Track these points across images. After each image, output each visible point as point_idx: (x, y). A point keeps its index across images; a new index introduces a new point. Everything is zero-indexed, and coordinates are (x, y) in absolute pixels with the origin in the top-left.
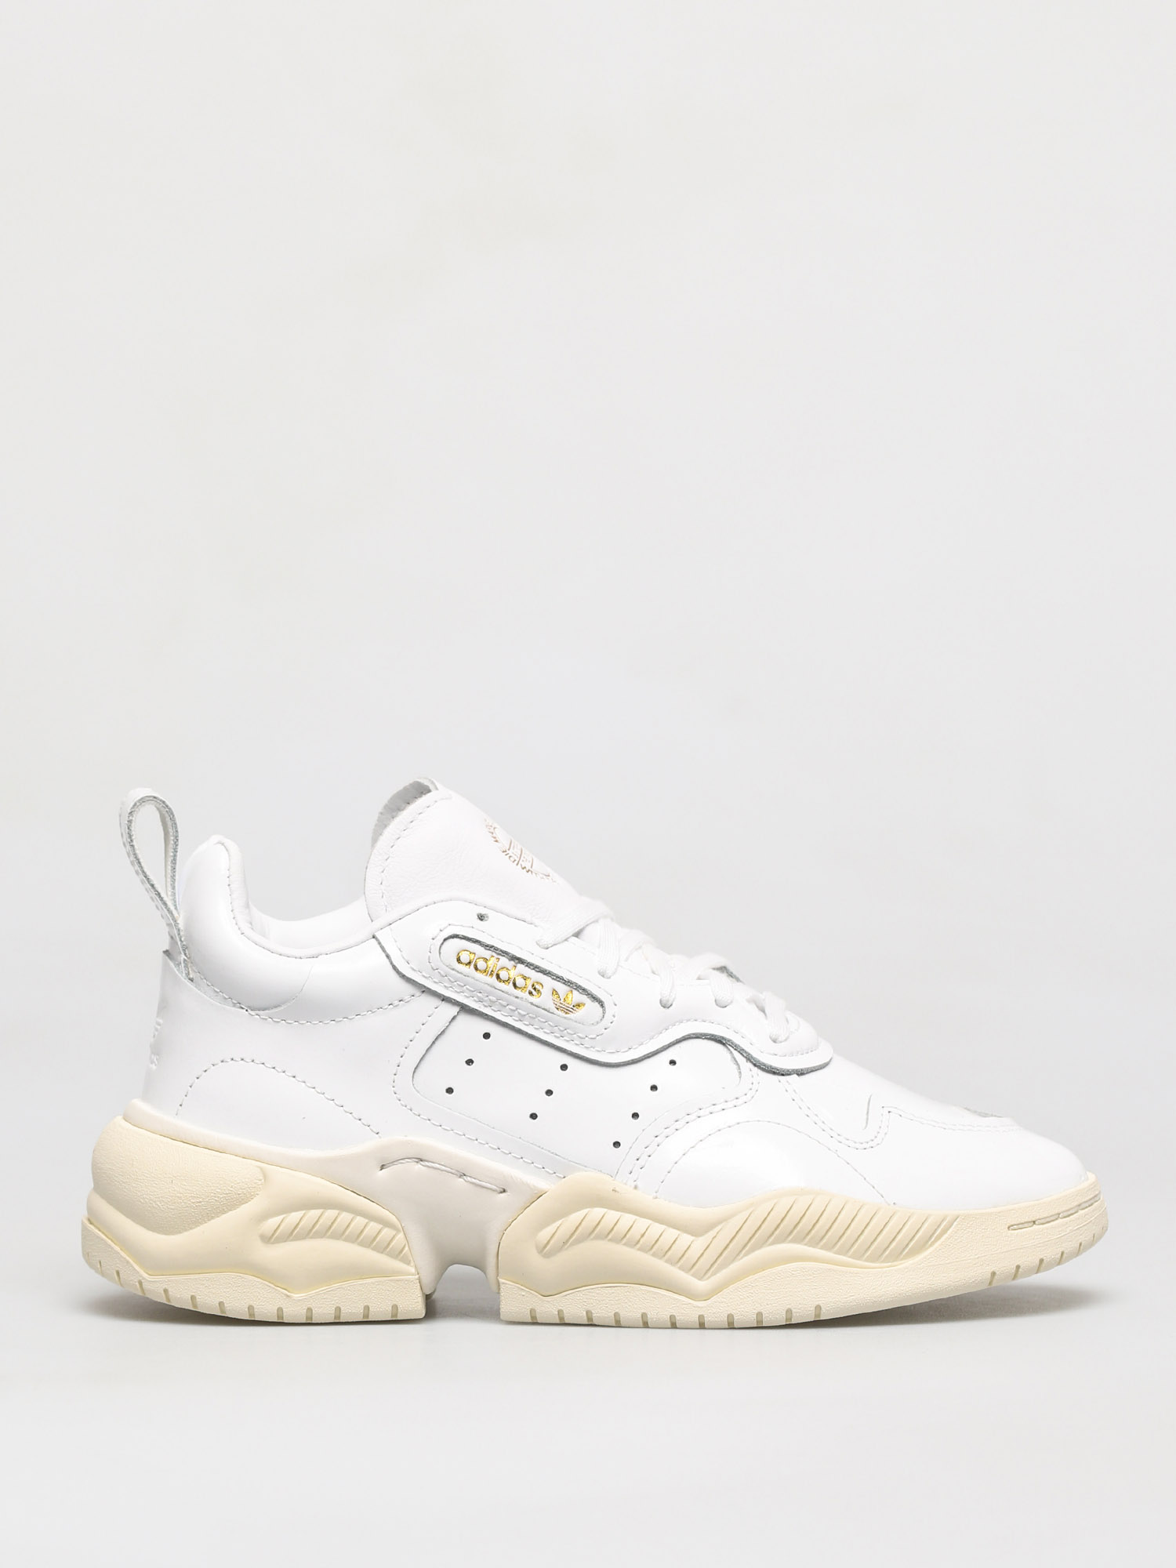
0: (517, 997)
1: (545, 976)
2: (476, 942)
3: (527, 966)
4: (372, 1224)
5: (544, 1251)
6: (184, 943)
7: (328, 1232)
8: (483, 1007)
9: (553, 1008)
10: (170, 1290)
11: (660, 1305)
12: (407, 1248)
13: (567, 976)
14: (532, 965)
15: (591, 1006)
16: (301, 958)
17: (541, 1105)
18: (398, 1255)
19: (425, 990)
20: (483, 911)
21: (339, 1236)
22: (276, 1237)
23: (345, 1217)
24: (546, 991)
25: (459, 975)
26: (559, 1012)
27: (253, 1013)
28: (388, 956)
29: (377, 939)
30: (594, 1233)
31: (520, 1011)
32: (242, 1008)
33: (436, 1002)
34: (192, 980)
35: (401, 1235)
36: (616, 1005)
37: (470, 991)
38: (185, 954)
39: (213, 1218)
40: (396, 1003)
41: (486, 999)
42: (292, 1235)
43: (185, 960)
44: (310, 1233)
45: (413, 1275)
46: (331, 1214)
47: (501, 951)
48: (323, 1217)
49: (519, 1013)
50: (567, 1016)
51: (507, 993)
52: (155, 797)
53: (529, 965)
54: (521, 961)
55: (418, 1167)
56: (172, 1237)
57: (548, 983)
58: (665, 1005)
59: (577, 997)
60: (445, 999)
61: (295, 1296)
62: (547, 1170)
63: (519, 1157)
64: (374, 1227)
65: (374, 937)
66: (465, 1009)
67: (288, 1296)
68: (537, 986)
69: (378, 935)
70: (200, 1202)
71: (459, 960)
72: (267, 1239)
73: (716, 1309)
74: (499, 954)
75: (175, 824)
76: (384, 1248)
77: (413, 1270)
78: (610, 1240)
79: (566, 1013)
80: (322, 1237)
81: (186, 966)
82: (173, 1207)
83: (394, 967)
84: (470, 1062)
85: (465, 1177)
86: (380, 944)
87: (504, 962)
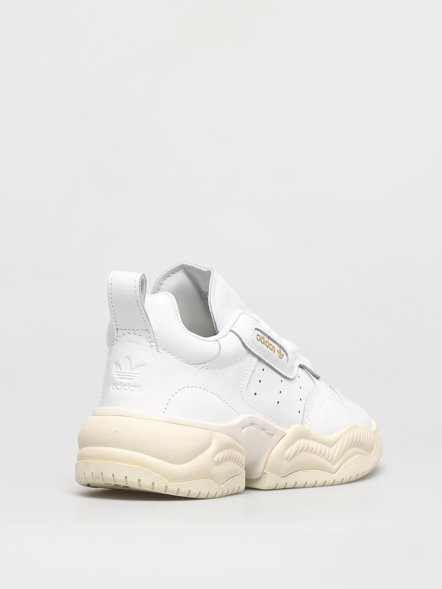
0: (271, 354)
1: (276, 344)
2: (260, 331)
5: (288, 459)
6: (155, 338)
8: (264, 358)
9: (278, 357)
11: (321, 477)
13: (280, 343)
15: (285, 356)
16: (211, 341)
17: (279, 397)
19: (249, 352)
21: (232, 459)
22: (219, 462)
23: (234, 451)
24: (276, 350)
25: (258, 345)
26: (279, 359)
27: (195, 366)
28: (240, 339)
29: (233, 331)
30: (303, 450)
32: (190, 364)
33: (252, 357)
34: (161, 353)
35: (244, 457)
36: (290, 354)
37: (262, 351)
38: (155, 342)
40: (242, 358)
41: (265, 354)
42: (222, 461)
43: (156, 345)
44: (226, 459)
45: (244, 473)
47: (266, 334)
49: (273, 360)
51: (269, 352)
53: (272, 339)
54: (270, 337)
55: (253, 427)
56: (181, 466)
57: (276, 347)
59: (282, 352)
60: (254, 355)
61: (221, 487)
63: (277, 420)
65: (230, 331)
66: (259, 359)
68: (274, 348)
69: (232, 329)
71: (257, 338)
72: (217, 463)
73: (338, 477)
74: (266, 336)
77: (244, 471)
78: (308, 452)
79: (281, 359)
80: (229, 460)
82: (185, 452)
83: (243, 343)
84: (260, 381)
85: (264, 430)
86: (235, 333)
87: (266, 339)
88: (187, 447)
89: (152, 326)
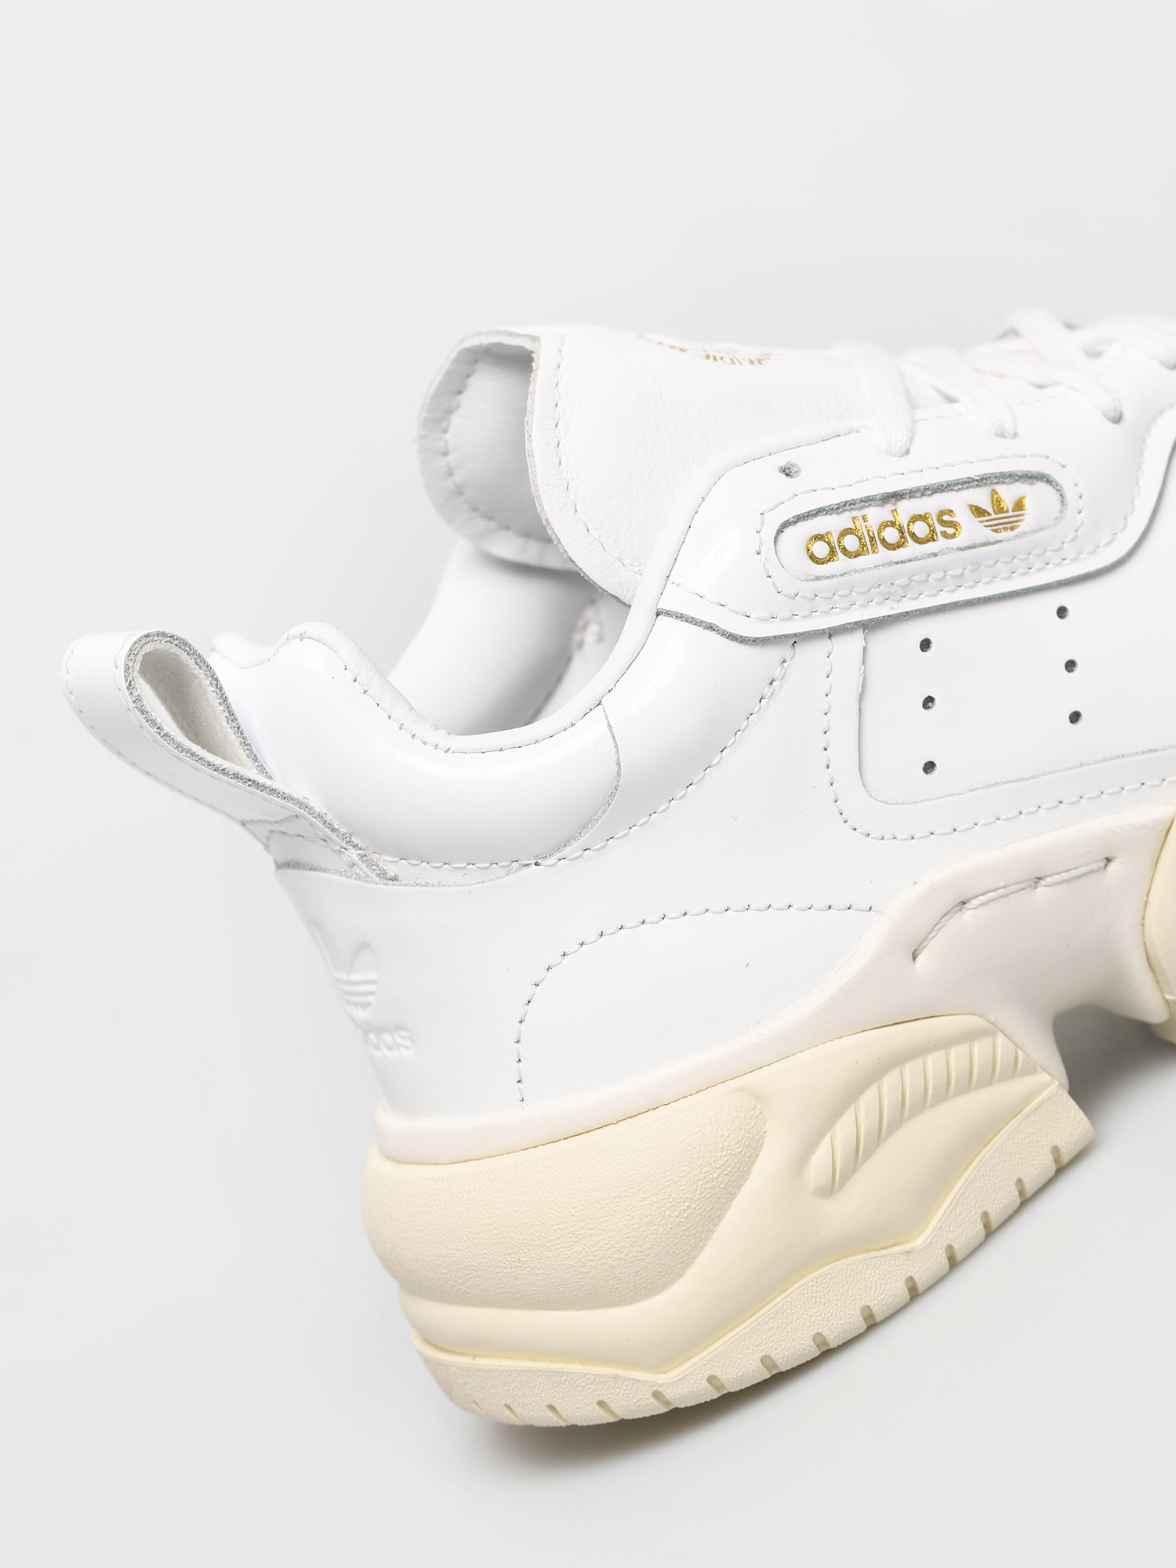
0: (935, 555)
1: (945, 494)
2: (819, 512)
3: (911, 497)
4: (954, 1052)
6: (343, 830)
7: (905, 1112)
8: (894, 605)
9: (988, 534)
10: (718, 1374)
12: (1020, 1053)
13: (974, 472)
14: (918, 490)
15: (1036, 496)
16: (573, 725)
17: (1072, 692)
18: (1014, 1070)
19: (795, 640)
20: (782, 460)
21: (922, 1104)
22: (840, 1177)
23: (911, 1070)
24: (963, 517)
25: (835, 581)
26: (1003, 535)
27: (551, 861)
28: (711, 627)
29: (668, 614)
31: (951, 572)
32: (526, 865)
33: (824, 645)
34: (394, 879)
35: (1000, 1039)
36: (1064, 466)
37: (864, 593)
38: (355, 846)
39: (720, 1218)
40: (767, 691)
41: (893, 588)
42: (858, 1158)
43: (362, 856)
44: (880, 1135)
45: (1049, 1084)
46: (889, 1081)
47: (861, 501)
48: (885, 1093)
49: (953, 576)
50: (1016, 532)
51: (916, 559)
52: (147, 636)
53: (912, 494)
54: (897, 496)
55: (968, 915)
57: (958, 502)
58: (1117, 419)
59: (1008, 493)
60: (831, 633)
61: (920, 1241)
62: (1150, 783)
63: (1098, 793)
64: (958, 1055)
65: (659, 613)
66: (869, 626)
67: (908, 1252)
68: (946, 518)
69: (664, 604)
70: (689, 1207)
71: (812, 557)
72: (830, 1189)
74: (861, 508)
75: (199, 656)
76: (991, 1076)
77: (1047, 1077)
79: (1012, 529)
80: (900, 1125)
81: (371, 864)
82: (648, 1245)
83: (733, 637)
84: (928, 702)
85: (1042, 882)
86: (680, 617)
87: (876, 515)
88: (645, 1220)
89: (300, 797)
